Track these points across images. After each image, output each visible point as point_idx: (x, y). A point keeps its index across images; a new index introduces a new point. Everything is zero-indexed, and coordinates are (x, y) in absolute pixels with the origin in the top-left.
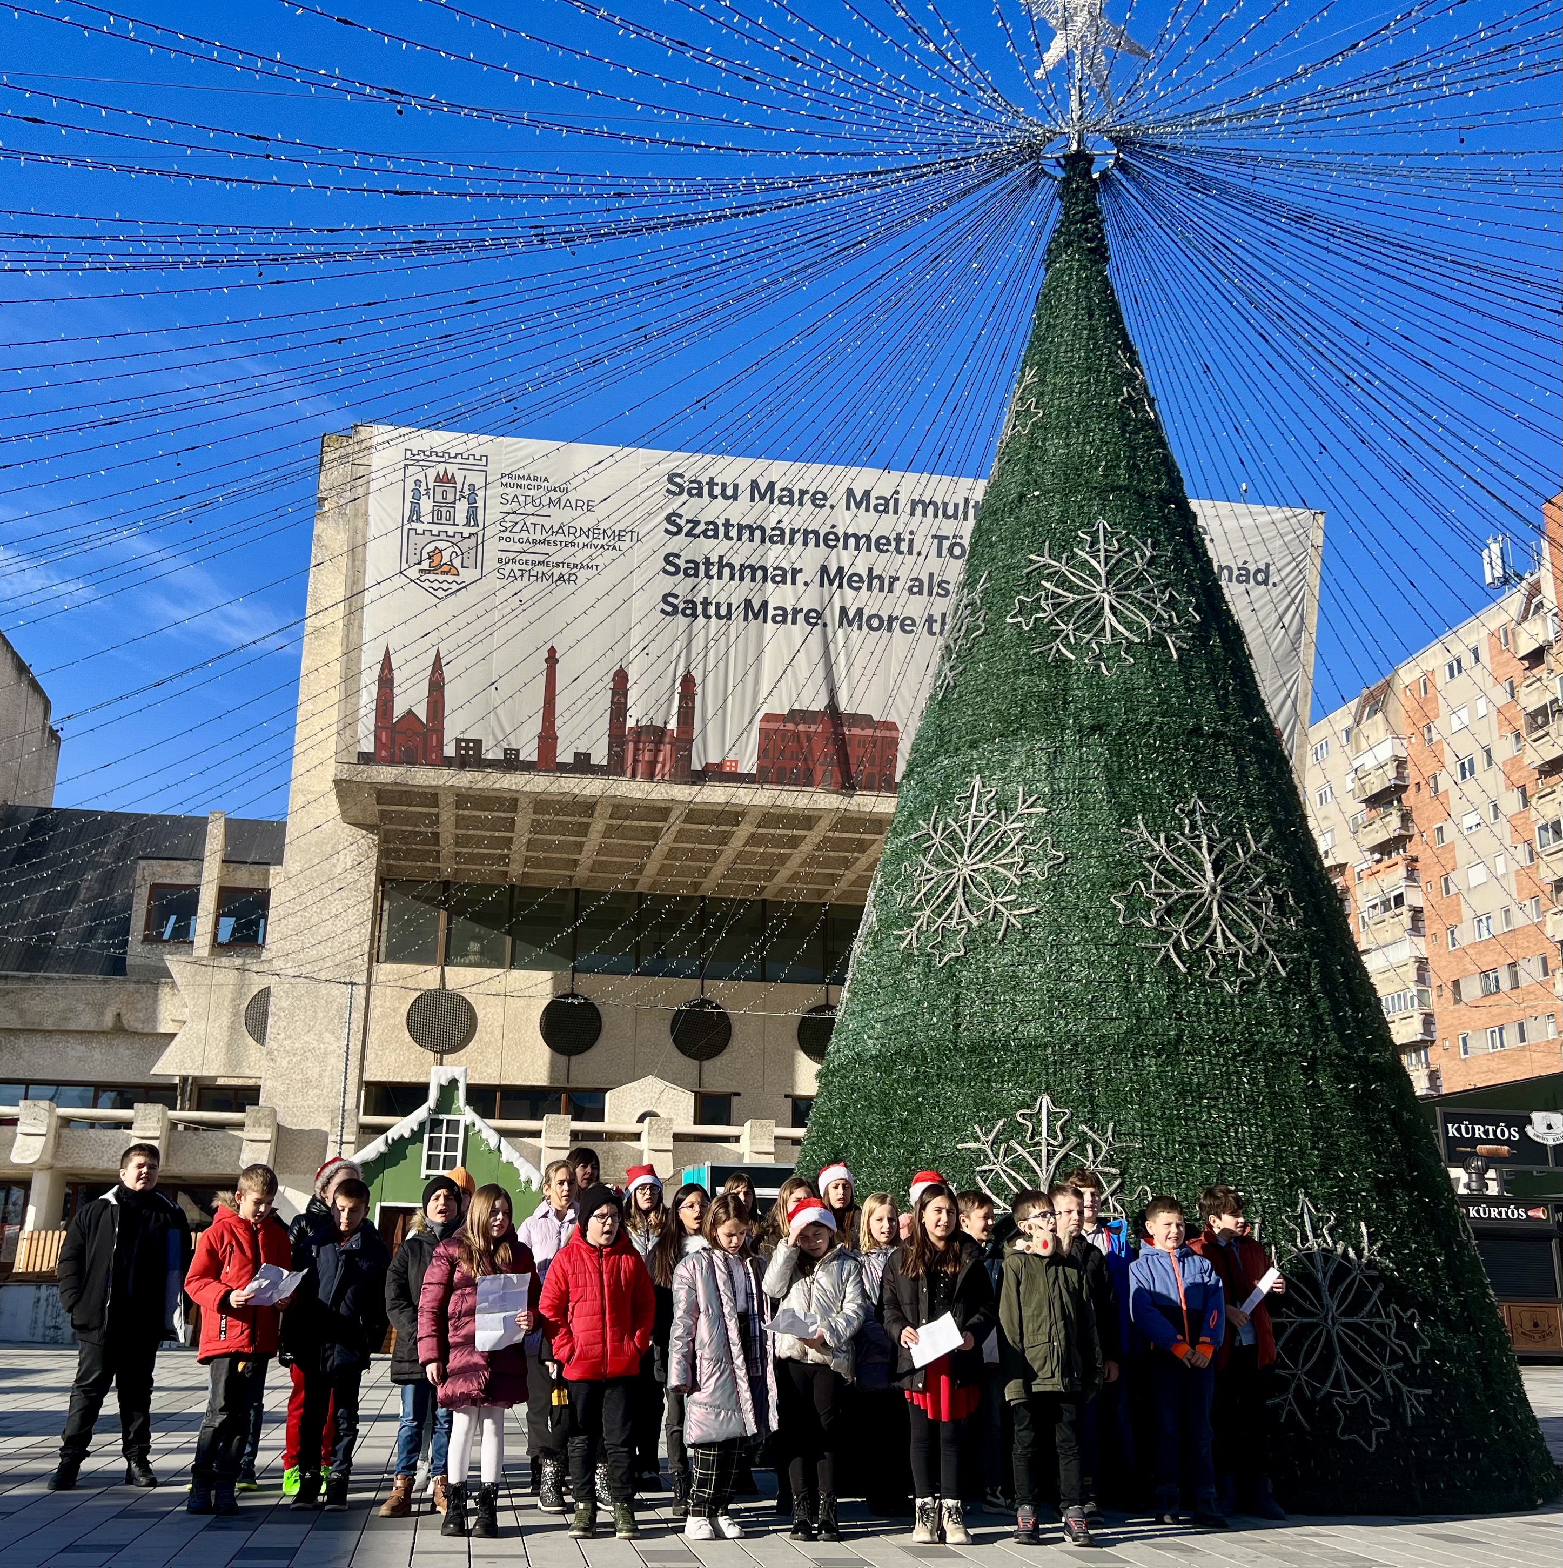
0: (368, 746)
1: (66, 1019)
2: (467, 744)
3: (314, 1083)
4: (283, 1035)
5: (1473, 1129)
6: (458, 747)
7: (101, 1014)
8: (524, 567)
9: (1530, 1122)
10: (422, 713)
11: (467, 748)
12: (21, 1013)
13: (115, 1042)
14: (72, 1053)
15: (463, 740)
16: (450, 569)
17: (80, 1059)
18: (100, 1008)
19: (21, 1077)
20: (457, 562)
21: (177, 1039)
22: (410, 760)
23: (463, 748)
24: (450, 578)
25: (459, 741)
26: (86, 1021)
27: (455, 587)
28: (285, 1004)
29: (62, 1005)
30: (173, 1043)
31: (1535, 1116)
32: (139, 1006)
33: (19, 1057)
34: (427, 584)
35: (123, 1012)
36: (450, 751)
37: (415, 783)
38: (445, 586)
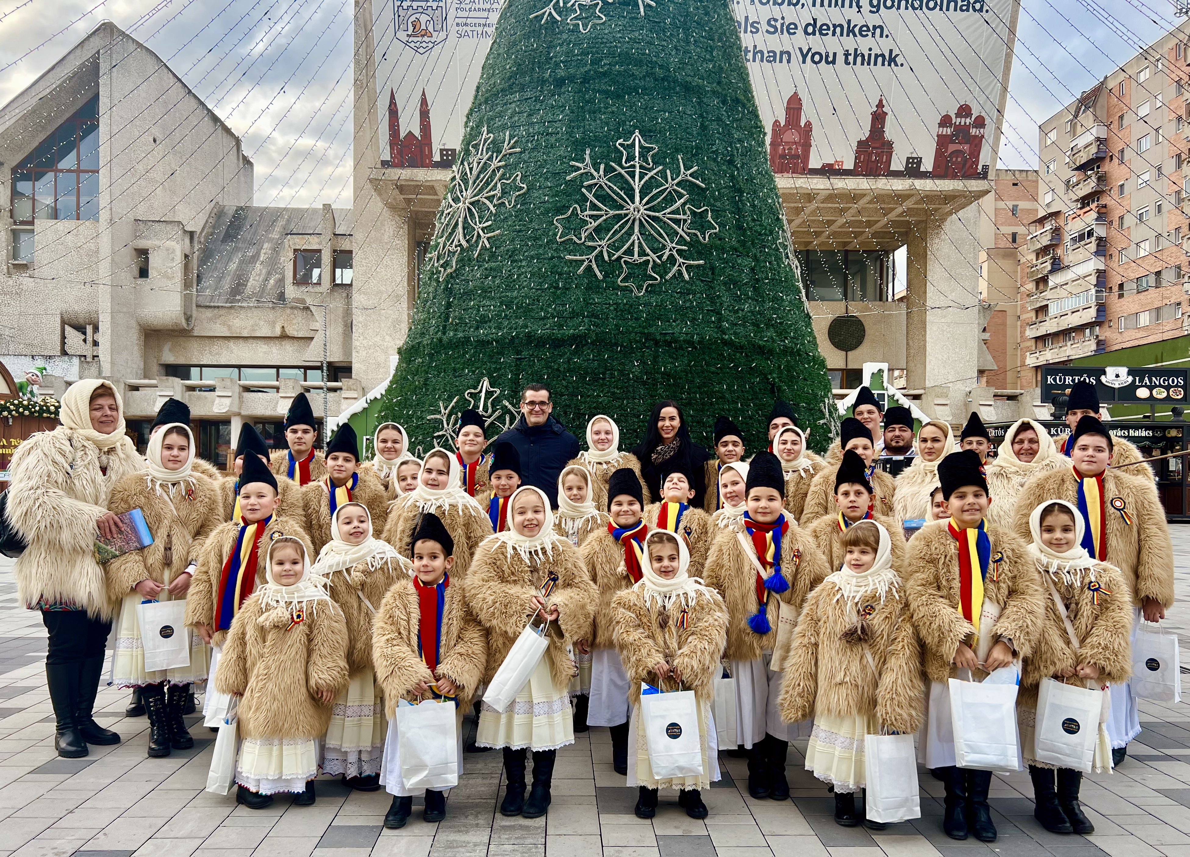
0: (387, 156)
1: (254, 330)
2: (447, 152)
3: (383, 365)
4: (362, 338)
5: (1065, 379)
6: (442, 155)
7: (274, 327)
8: (472, 29)
9: (1104, 373)
10: (417, 133)
11: (447, 155)
12: (229, 327)
13: (283, 343)
14: (260, 350)
15: (445, 150)
16: (426, 33)
17: (265, 353)
18: (273, 324)
19: (234, 363)
20: (430, 28)
21: (314, 340)
22: (413, 165)
23: (445, 155)
24: (426, 39)
25: (441, 150)
26: (265, 331)
27: (431, 45)
28: (361, 319)
29: (251, 322)
30: (313, 343)
31: (1109, 370)
32: (294, 321)
33: (232, 352)
34: (412, 45)
35: (285, 326)
36: (437, 158)
37: (418, 179)
38: (424, 45)
